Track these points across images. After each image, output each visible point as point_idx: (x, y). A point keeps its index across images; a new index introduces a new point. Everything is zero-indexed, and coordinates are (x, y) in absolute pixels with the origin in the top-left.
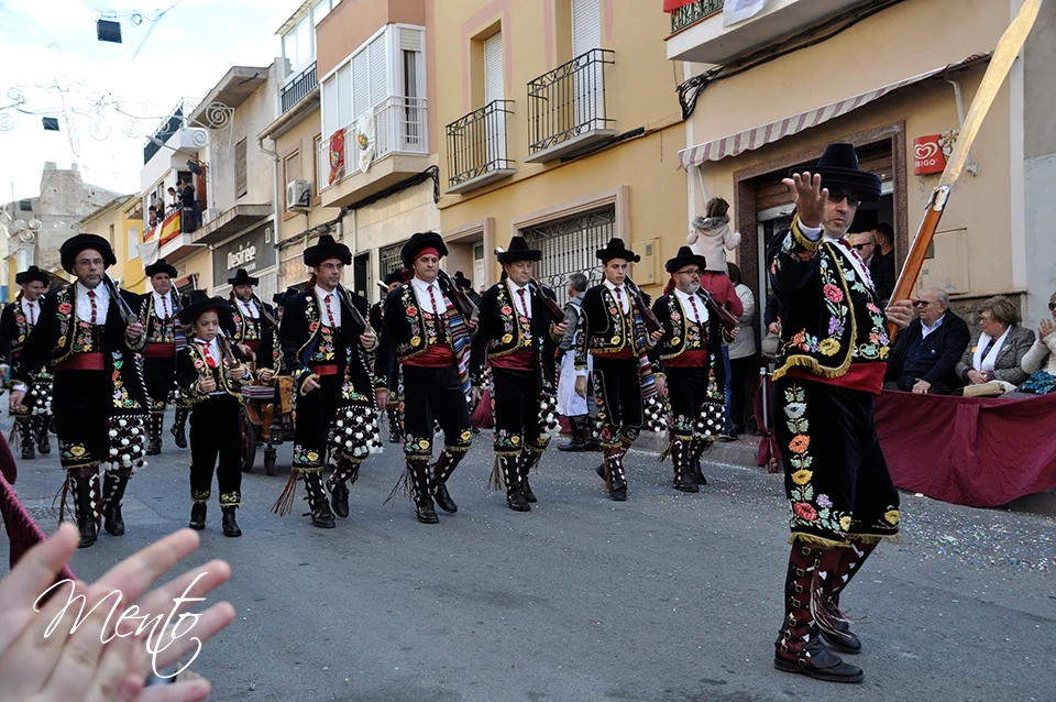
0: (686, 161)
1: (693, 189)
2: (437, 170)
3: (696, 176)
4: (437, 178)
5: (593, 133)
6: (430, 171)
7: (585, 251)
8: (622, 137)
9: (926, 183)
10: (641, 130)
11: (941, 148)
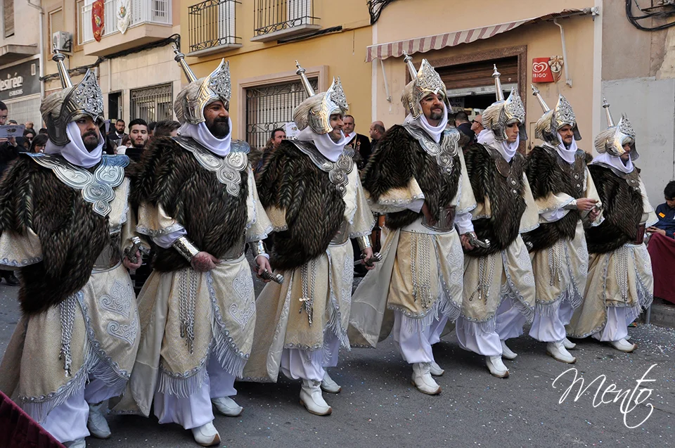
0: (374, 55)
1: (376, 73)
2: (179, 37)
3: (379, 67)
4: (179, 43)
5: (304, 26)
6: (173, 37)
8: (325, 31)
10: (340, 28)
11: (550, 67)
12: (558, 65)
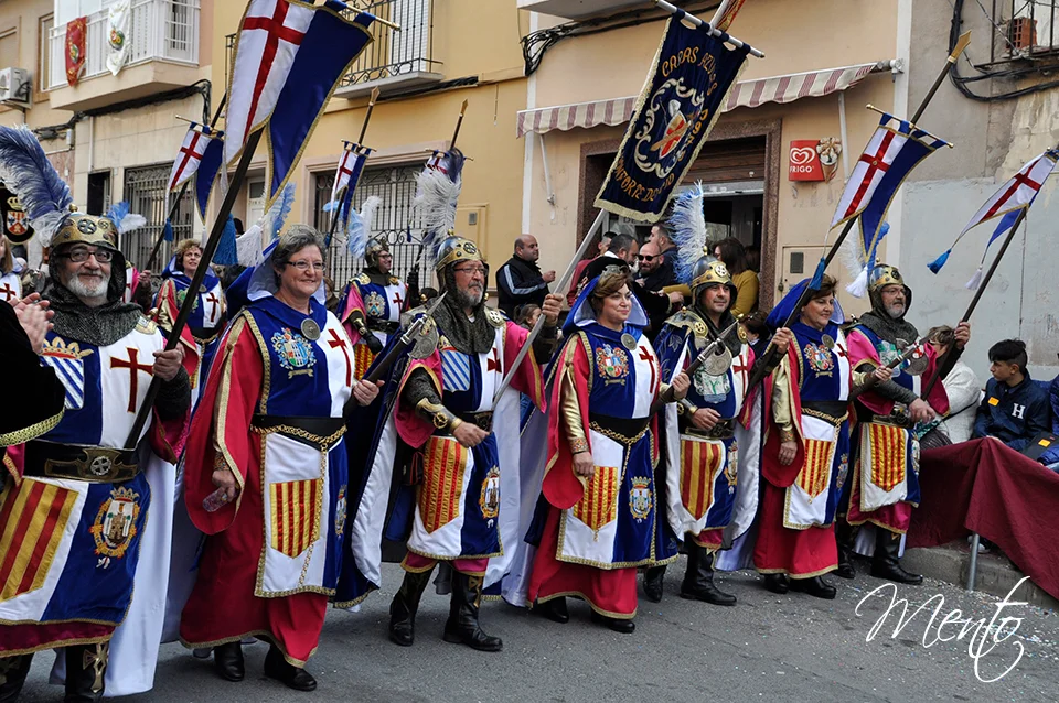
0: (528, 126)
1: (531, 157)
2: (209, 85)
3: (537, 144)
4: (208, 95)
5: (416, 75)
6: (200, 85)
7: (393, 209)
8: (450, 84)
9: (800, 190)
10: (474, 80)
11: (818, 155)
12: (832, 153)
